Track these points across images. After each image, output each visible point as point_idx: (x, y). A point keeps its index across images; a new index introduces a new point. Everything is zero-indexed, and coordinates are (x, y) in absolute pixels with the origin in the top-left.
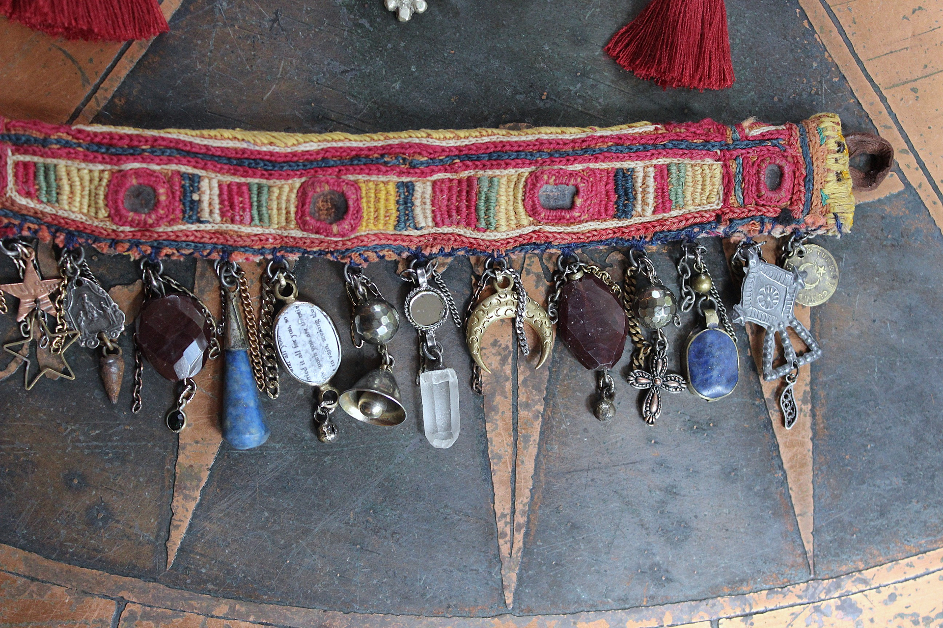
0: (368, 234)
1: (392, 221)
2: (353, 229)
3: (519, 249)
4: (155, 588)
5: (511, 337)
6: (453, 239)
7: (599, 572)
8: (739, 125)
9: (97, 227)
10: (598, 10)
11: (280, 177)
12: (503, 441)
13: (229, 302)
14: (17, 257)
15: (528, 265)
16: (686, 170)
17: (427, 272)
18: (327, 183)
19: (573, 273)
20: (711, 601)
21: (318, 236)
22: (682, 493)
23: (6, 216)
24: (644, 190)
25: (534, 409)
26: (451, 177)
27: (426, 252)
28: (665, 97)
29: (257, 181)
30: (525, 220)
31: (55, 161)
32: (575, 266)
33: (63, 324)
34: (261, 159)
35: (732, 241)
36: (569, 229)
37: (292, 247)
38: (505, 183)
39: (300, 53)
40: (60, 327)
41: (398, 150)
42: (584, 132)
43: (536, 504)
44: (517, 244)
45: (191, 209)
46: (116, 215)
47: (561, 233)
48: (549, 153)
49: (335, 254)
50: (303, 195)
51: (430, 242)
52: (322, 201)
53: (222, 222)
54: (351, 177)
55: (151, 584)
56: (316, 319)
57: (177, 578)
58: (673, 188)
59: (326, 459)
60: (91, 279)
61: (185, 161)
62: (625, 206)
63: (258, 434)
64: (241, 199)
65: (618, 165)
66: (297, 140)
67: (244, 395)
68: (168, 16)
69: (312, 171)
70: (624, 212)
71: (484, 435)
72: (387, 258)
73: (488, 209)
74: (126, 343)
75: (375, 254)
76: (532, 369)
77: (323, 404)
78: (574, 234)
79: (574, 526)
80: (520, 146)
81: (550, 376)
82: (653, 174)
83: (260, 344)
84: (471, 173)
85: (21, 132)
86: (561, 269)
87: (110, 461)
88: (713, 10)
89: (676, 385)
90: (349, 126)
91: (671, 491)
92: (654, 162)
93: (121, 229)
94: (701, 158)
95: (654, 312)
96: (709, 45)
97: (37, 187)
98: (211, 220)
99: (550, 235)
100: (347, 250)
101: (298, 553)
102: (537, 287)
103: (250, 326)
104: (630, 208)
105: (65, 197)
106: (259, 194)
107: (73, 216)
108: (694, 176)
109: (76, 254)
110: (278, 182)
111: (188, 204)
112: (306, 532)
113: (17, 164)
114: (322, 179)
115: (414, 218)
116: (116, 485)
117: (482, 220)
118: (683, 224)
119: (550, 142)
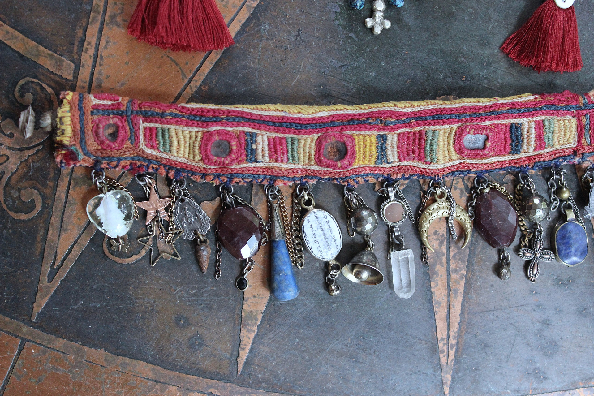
0: (359, 167)
1: (374, 159)
2: (350, 164)
3: (451, 174)
4: (230, 386)
5: (445, 228)
6: (410, 169)
7: (501, 374)
8: (586, 94)
9: (194, 166)
10: (496, 24)
11: (305, 133)
12: (441, 293)
13: (274, 211)
14: (145, 185)
15: (455, 184)
16: (554, 123)
17: (394, 189)
18: (334, 136)
19: (484, 189)
20: (572, 392)
21: (328, 169)
22: (553, 324)
23: (139, 160)
24: (528, 136)
25: (460, 273)
26: (409, 131)
27: (394, 178)
28: (539, 77)
29: (291, 136)
30: (455, 156)
31: (169, 126)
32: (485, 184)
33: (173, 226)
34: (294, 123)
35: (583, 167)
36: (482, 162)
37: (312, 176)
38: (442, 134)
39: (313, 55)
40: (171, 227)
41: (377, 115)
42: (491, 101)
43: (462, 332)
44: (450, 171)
45: (252, 154)
46: (206, 159)
47: (477, 164)
48: (470, 115)
49: (339, 180)
50: (319, 144)
51: (396, 171)
52: (331, 148)
53: (270, 162)
54: (349, 133)
55: (228, 384)
56: (327, 220)
57: (244, 380)
58: (547, 135)
59: (333, 306)
60: (190, 197)
61: (247, 125)
62: (516, 146)
63: (294, 292)
64: (281, 147)
65: (512, 121)
66: (315, 110)
67: (284, 267)
68: (233, 35)
69: (325, 129)
70: (515, 150)
71: (430, 289)
72: (370, 182)
73: (432, 150)
74: (211, 236)
75: (363, 179)
76: (459, 248)
77: (332, 272)
78: (485, 164)
79: (486, 346)
80: (452, 111)
81: (470, 253)
82: (534, 126)
83: (292, 235)
84: (422, 128)
85: (149, 109)
86: (476, 186)
87: (202, 309)
88: (570, 22)
89: (548, 257)
90: (344, 100)
91: (546, 323)
92: (535, 119)
93: (209, 167)
94: (564, 116)
95: (535, 212)
96: (568, 45)
97: (157, 142)
98: (263, 160)
99: (470, 165)
100: (346, 177)
101: (317, 364)
102: (461, 197)
103: (286, 225)
104: (519, 148)
105: (174, 148)
106: (292, 144)
107: (179, 160)
108: (559, 127)
109: (181, 183)
110: (304, 136)
111: (249, 151)
112: (322, 351)
113: (145, 129)
114: (331, 134)
115: (386, 157)
116: (206, 324)
117: (428, 157)
118: (552, 157)
119: (470, 108)
